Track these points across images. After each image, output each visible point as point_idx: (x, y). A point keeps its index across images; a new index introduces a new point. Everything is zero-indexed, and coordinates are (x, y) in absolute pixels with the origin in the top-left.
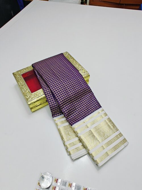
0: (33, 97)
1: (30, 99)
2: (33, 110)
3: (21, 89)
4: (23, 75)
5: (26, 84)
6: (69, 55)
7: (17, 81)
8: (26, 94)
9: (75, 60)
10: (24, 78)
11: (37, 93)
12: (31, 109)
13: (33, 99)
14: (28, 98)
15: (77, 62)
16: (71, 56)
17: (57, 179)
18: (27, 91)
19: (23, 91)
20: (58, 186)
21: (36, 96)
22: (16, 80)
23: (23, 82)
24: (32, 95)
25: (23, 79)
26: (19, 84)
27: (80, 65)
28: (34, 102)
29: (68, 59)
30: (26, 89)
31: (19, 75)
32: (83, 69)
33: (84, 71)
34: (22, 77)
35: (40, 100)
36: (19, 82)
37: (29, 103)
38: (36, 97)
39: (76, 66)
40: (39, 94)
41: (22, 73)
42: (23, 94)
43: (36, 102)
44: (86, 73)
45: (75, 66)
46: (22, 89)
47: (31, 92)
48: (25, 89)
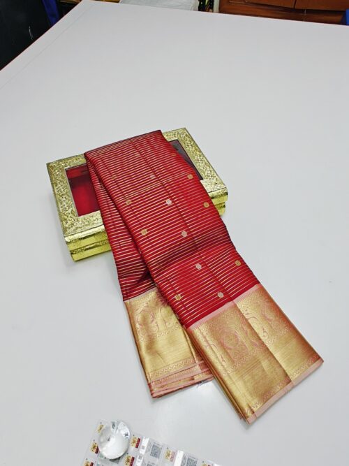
0: (79, 225)
1: (72, 229)
2: (76, 257)
3: (57, 204)
4: (69, 172)
5: (70, 194)
6: (189, 136)
7: (53, 184)
8: (66, 217)
9: (200, 151)
10: (69, 179)
11: (91, 218)
12: (72, 254)
13: (79, 230)
14: (67, 226)
15: (204, 156)
16: (192, 139)
17: (139, 440)
18: (70, 211)
19: (61, 209)
20: (140, 458)
21: (86, 225)
22: (51, 180)
23: (65, 187)
24: (78, 220)
25: (66, 181)
26: (56, 191)
27: (210, 165)
28: (81, 239)
29: (183, 145)
30: (69, 204)
31: (62, 169)
32: (215, 175)
33: (214, 181)
34: (65, 175)
35: (94, 235)
36: (56, 186)
37: (67, 239)
38: (87, 228)
39: (200, 166)
40: (95, 222)
41: (69, 167)
42: (60, 214)
43: (84, 238)
44: (218, 186)
45: (197, 165)
46: (59, 204)
47: (76, 214)
48: (66, 206)
